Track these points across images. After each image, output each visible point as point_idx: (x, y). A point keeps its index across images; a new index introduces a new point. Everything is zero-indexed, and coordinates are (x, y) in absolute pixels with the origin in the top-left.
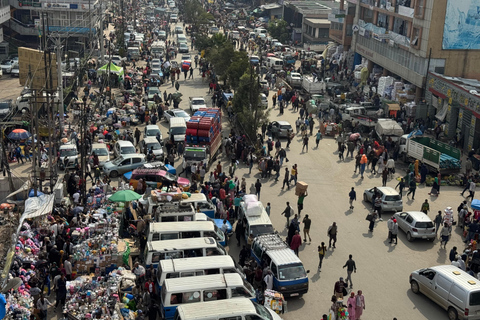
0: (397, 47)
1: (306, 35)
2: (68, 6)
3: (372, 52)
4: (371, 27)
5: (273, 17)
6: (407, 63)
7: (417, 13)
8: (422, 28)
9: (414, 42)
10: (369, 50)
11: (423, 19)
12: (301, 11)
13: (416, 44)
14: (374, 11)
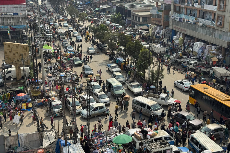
0: (205, 26)
1: (134, 21)
2: (13, 14)
3: (185, 29)
4: (183, 16)
5: (107, 12)
6: (214, 35)
7: (219, 8)
8: (224, 16)
9: (219, 23)
10: (183, 28)
11: (225, 11)
12: (129, 9)
13: (220, 25)
14: (185, 8)
